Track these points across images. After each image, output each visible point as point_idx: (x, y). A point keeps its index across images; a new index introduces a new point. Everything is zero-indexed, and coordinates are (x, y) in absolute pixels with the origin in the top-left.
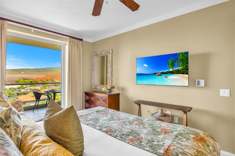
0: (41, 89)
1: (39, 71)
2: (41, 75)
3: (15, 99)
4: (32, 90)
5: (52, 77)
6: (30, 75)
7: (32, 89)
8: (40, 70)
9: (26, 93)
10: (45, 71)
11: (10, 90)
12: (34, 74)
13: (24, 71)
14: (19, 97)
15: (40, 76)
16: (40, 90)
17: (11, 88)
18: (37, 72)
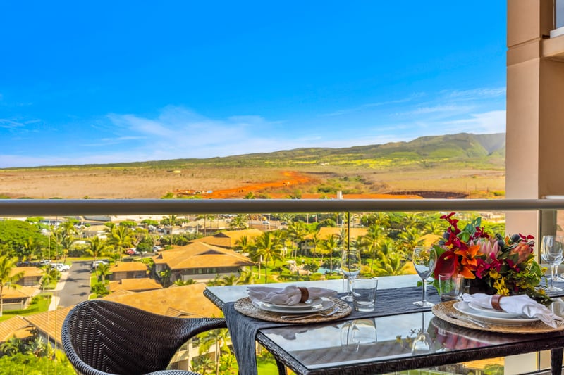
0: (228, 230)
1: (222, 167)
2: (230, 181)
3: (154, 258)
4: (200, 231)
5: (262, 188)
6: (198, 181)
7: (201, 227)
8: (228, 164)
9: (184, 239)
10: (242, 166)
11: (144, 226)
12: (210, 177)
13: (180, 167)
14: (163, 253)
15: (225, 182)
16: (225, 233)
17: (144, 222)
18: (217, 169)
